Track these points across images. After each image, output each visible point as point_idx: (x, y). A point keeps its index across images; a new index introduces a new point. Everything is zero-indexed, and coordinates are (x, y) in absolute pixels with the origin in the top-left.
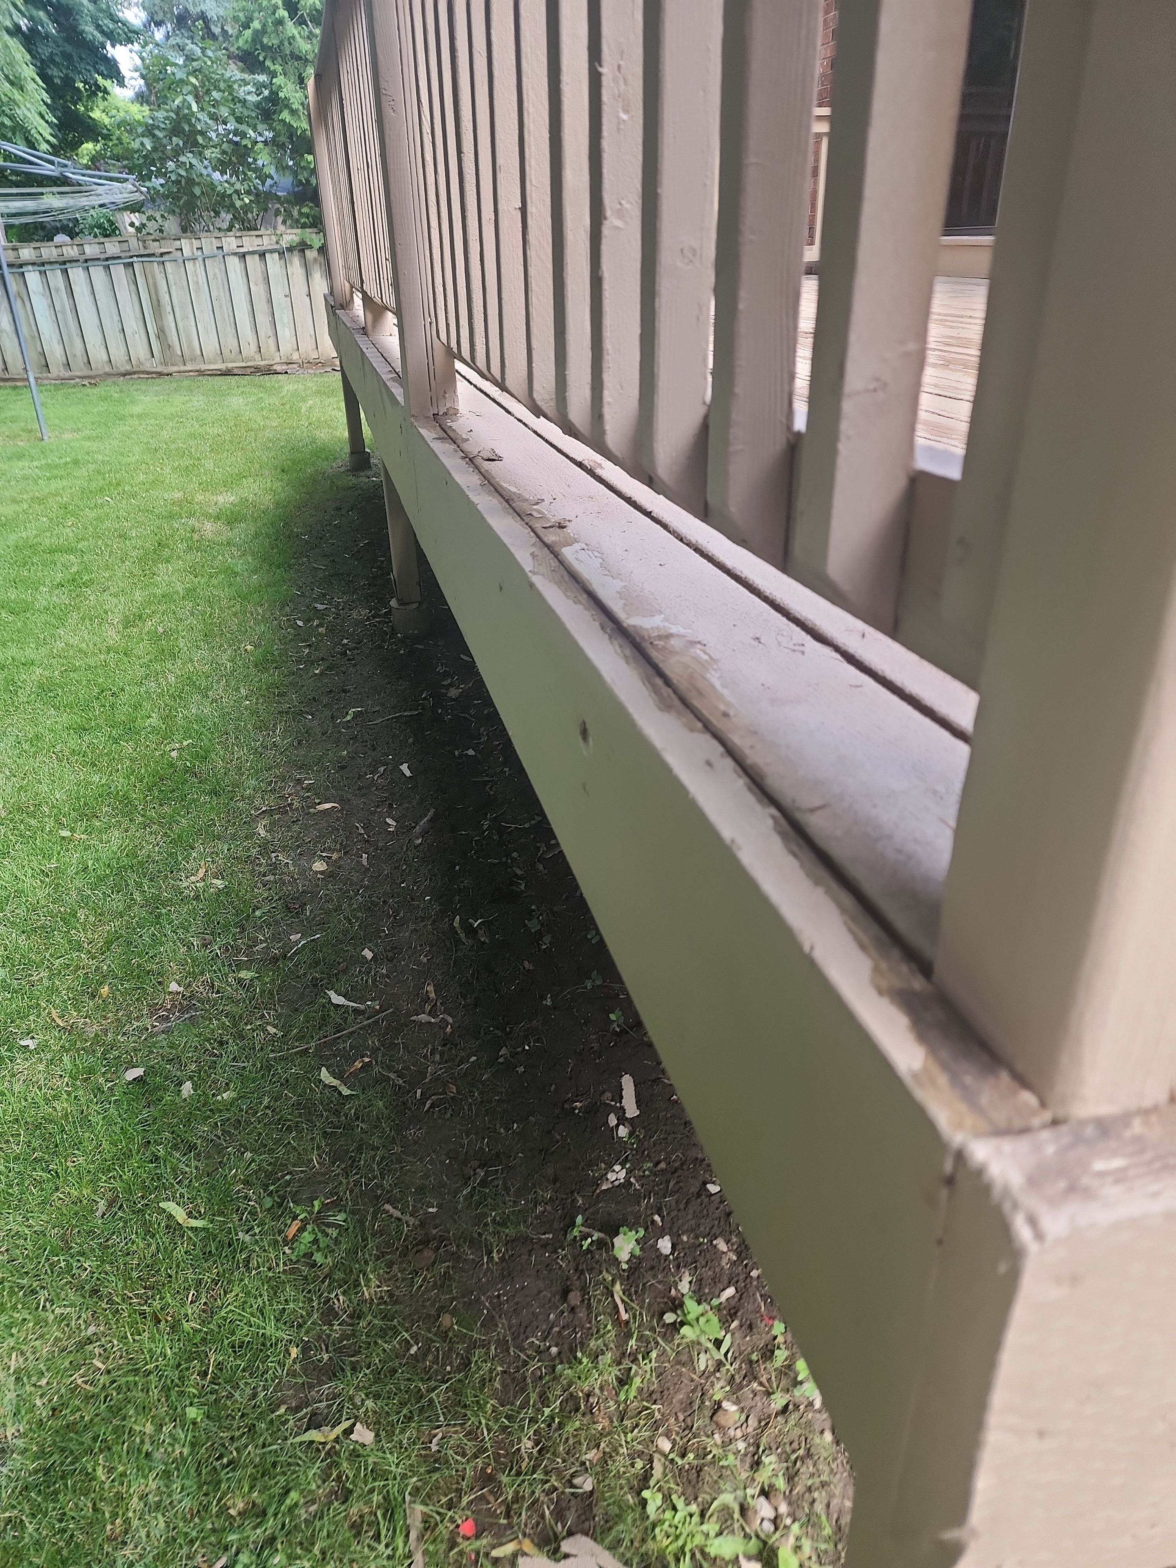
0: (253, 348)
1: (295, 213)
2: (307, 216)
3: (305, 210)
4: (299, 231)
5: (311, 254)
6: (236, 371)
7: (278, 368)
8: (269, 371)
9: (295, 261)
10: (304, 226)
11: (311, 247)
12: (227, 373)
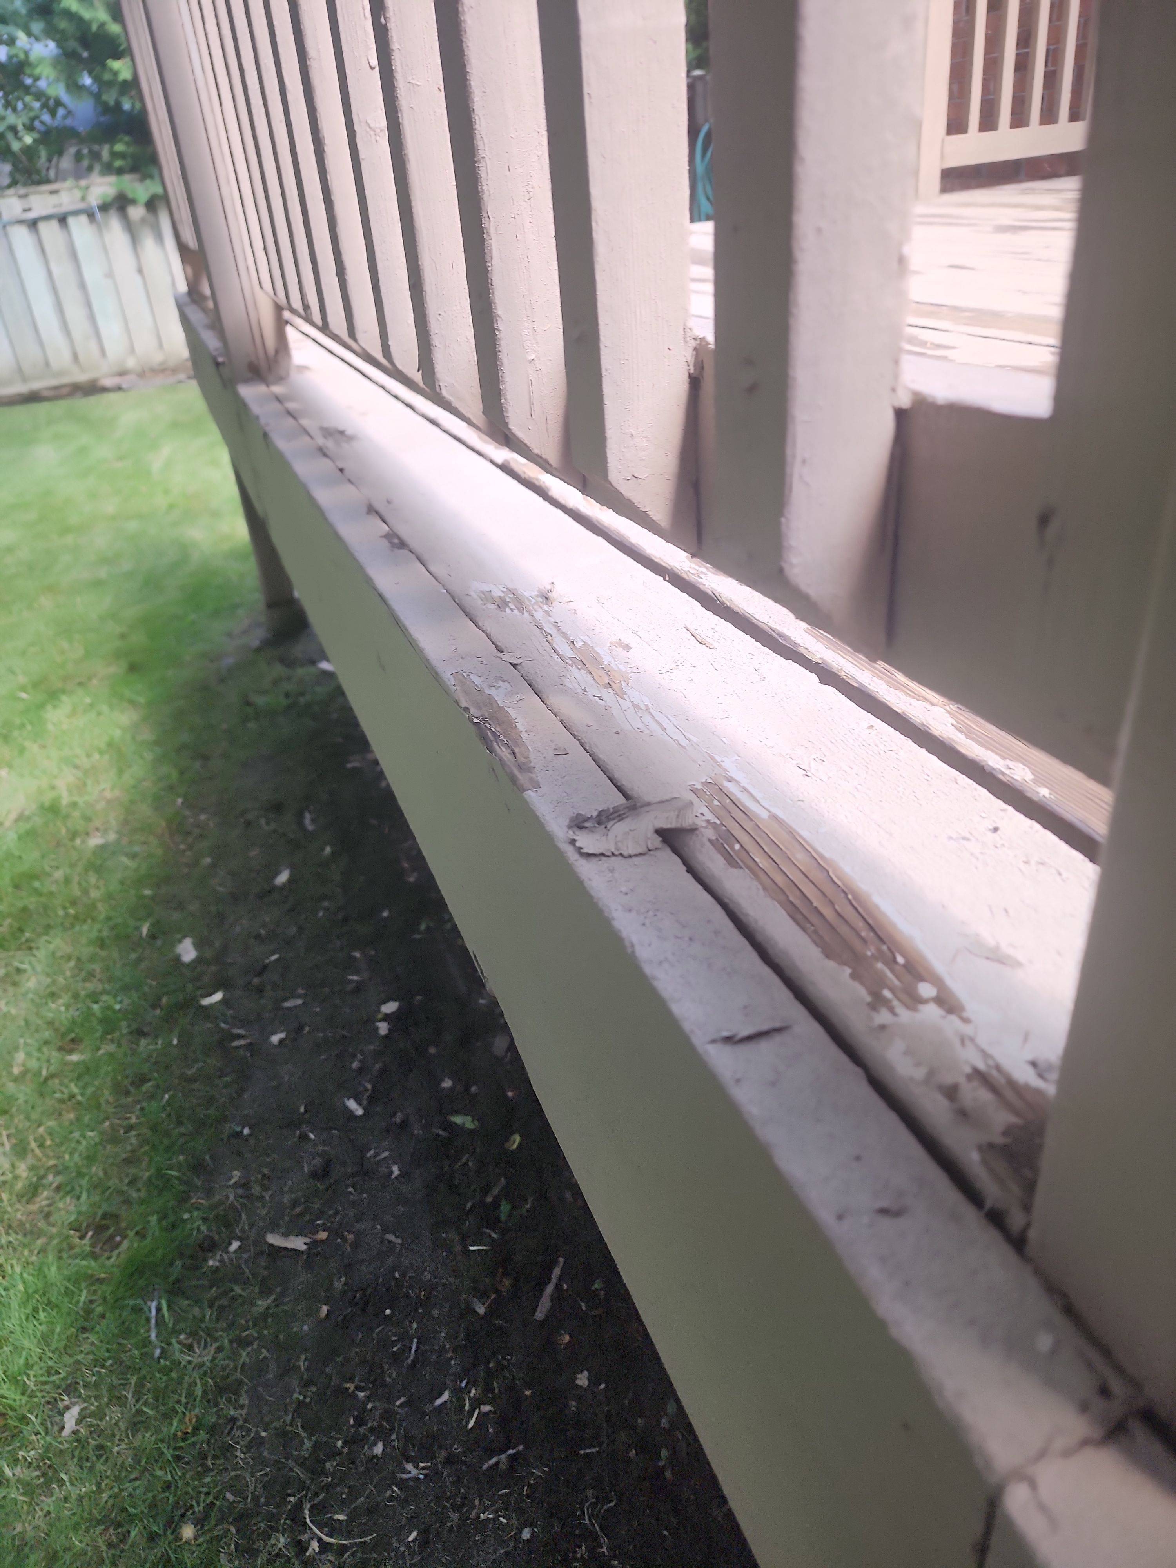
0: (67, 356)
1: (105, 154)
2: (122, 155)
3: (119, 147)
4: (112, 179)
5: (136, 212)
6: (46, 393)
7: (108, 382)
8: (92, 389)
9: (115, 225)
10: (120, 172)
11: (133, 202)
12: (33, 398)
